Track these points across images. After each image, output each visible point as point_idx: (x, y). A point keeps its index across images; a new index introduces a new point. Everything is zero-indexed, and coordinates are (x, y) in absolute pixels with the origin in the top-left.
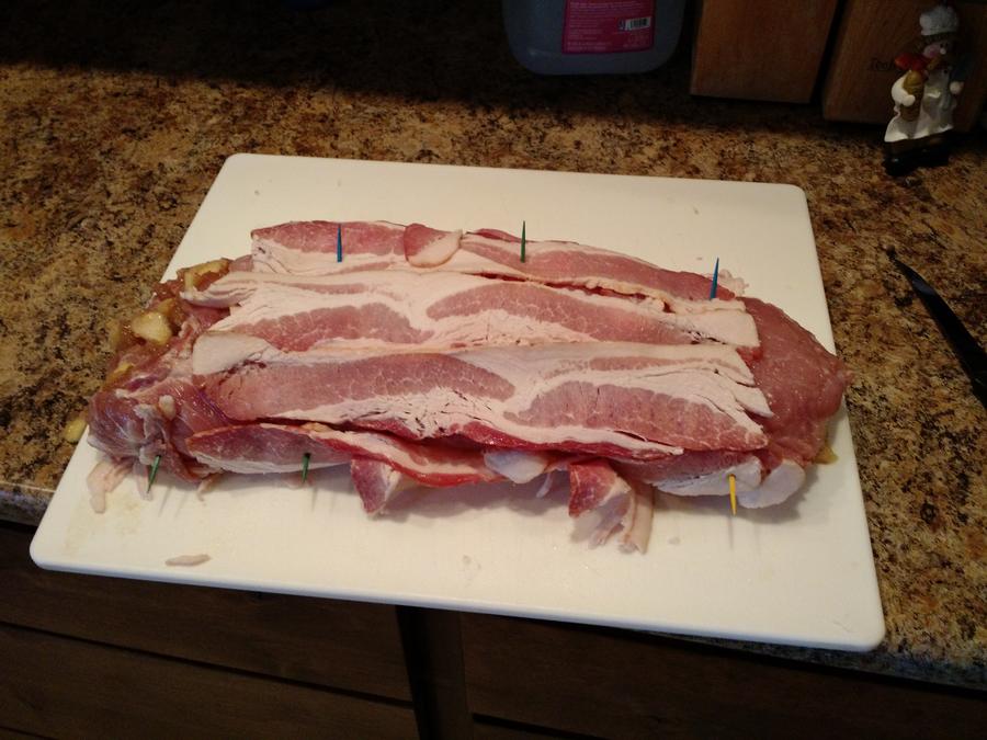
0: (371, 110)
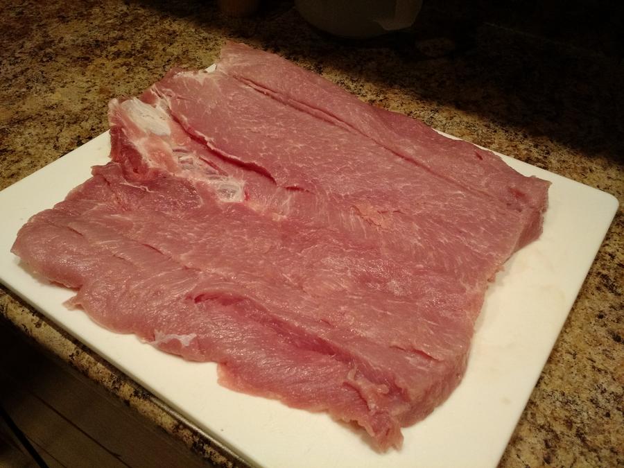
0: (205, 34)
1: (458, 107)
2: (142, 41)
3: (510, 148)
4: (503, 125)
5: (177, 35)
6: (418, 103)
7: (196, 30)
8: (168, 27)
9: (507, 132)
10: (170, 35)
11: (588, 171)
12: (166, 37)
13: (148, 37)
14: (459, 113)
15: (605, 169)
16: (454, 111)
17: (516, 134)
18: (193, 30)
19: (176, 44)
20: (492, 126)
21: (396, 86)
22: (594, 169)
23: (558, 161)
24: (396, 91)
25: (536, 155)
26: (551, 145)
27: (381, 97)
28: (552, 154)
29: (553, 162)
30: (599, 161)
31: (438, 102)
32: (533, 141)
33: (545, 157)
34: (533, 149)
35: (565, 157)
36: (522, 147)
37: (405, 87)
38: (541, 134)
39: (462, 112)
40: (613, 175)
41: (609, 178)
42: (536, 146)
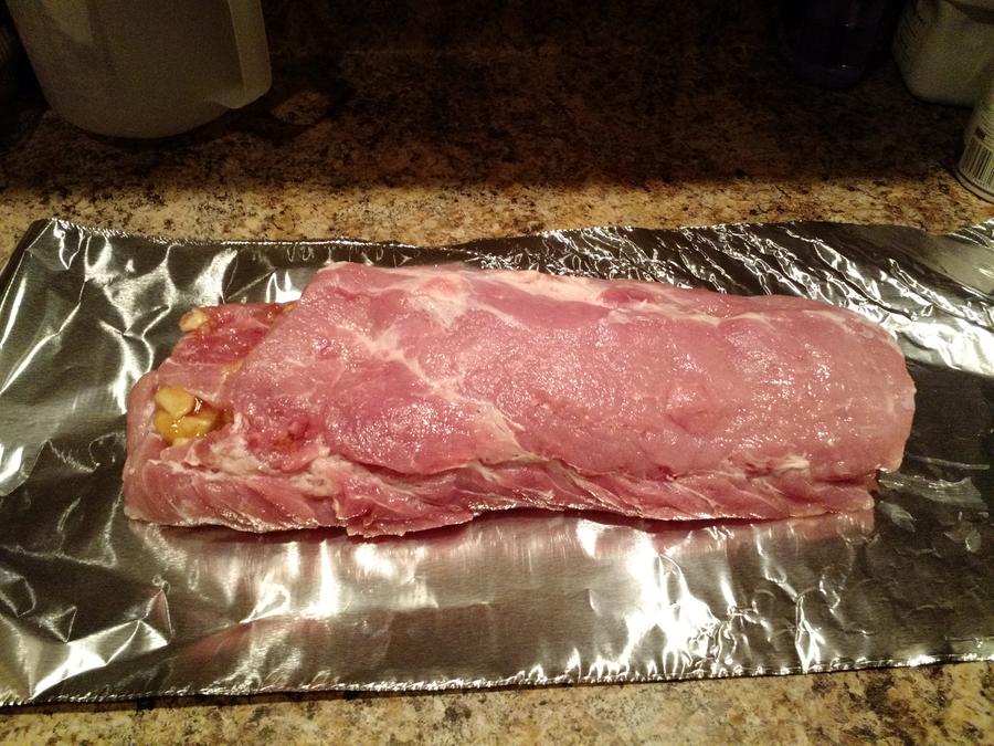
1: (391, 185)
3: (488, 216)
6: (335, 199)
9: (469, 195)
11: (588, 208)
14: (396, 192)
15: (603, 199)
16: (389, 192)
17: (482, 195)
20: (447, 194)
21: (288, 184)
22: (592, 204)
23: (550, 210)
24: (294, 191)
25: (522, 213)
26: (529, 193)
27: (279, 208)
28: (536, 203)
29: (545, 213)
30: (591, 191)
31: (360, 187)
32: (507, 195)
33: (533, 211)
34: (512, 206)
35: (554, 201)
36: (499, 208)
37: (300, 181)
38: (510, 184)
39: (400, 189)
40: (617, 203)
41: (614, 207)
42: (514, 201)
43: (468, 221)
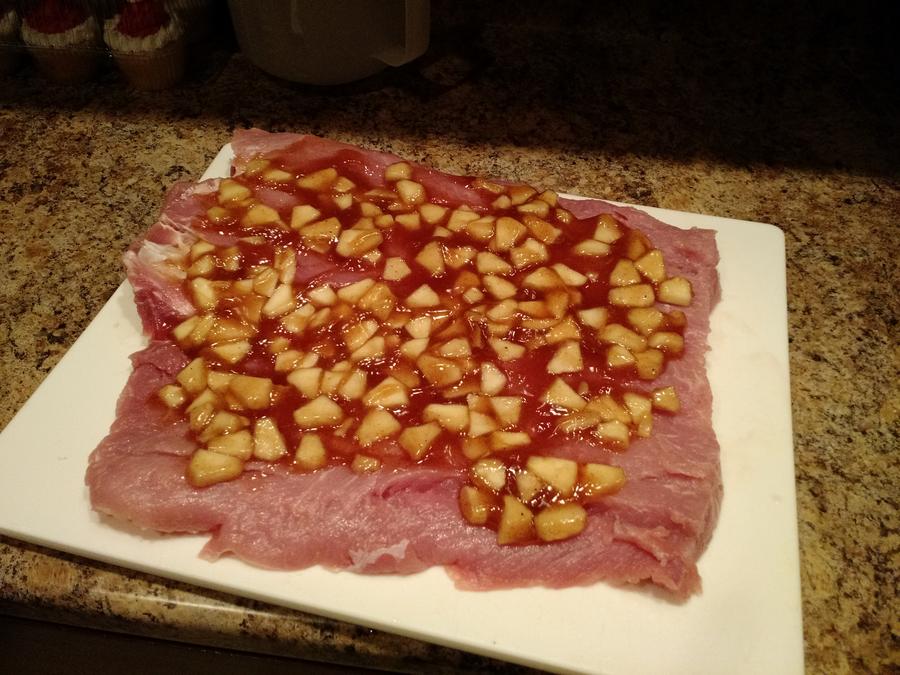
1: (518, 144)
2: (41, 161)
4: (578, 153)
5: (90, 138)
6: (470, 152)
7: (113, 124)
8: (67, 130)
9: (586, 160)
10: (79, 140)
11: (693, 181)
12: (75, 144)
13: (48, 153)
14: (522, 150)
15: (709, 174)
16: (515, 151)
18: (109, 125)
19: (97, 153)
20: (567, 157)
21: (431, 136)
22: (698, 177)
23: (659, 179)
24: (435, 142)
25: (632, 179)
26: (641, 162)
27: (422, 156)
28: (647, 172)
29: (654, 181)
30: (698, 166)
31: (492, 144)
32: (619, 163)
33: (643, 179)
34: (624, 173)
35: (663, 172)
36: (612, 174)
37: (441, 134)
38: (624, 153)
39: (526, 149)
40: (721, 179)
41: (718, 183)
42: (626, 168)
43: (583, 182)
